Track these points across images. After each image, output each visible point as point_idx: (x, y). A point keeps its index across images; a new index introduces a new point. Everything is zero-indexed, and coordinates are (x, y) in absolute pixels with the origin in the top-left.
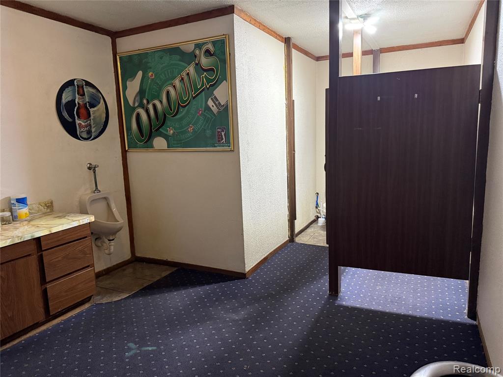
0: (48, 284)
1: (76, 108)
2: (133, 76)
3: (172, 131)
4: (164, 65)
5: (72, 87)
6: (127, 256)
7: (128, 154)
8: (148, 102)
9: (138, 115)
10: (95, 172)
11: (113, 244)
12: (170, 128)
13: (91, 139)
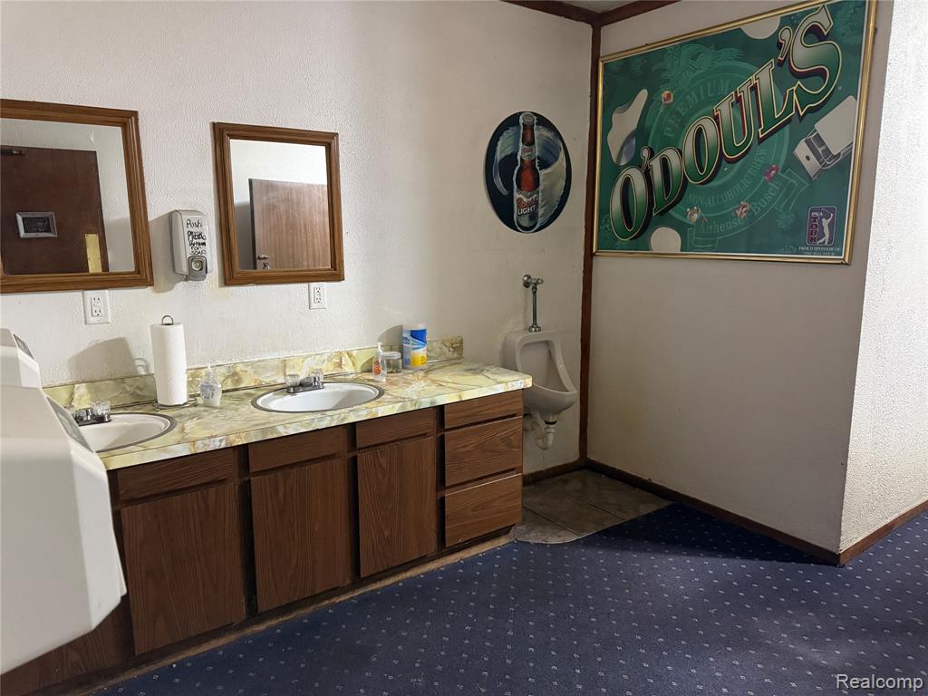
0: (447, 491)
1: (517, 169)
2: (628, 100)
3: (696, 216)
4: (698, 72)
5: (515, 128)
6: (572, 455)
7: (595, 260)
8: (652, 155)
9: (627, 182)
10: (535, 293)
11: (553, 431)
12: (692, 208)
13: (535, 229)
